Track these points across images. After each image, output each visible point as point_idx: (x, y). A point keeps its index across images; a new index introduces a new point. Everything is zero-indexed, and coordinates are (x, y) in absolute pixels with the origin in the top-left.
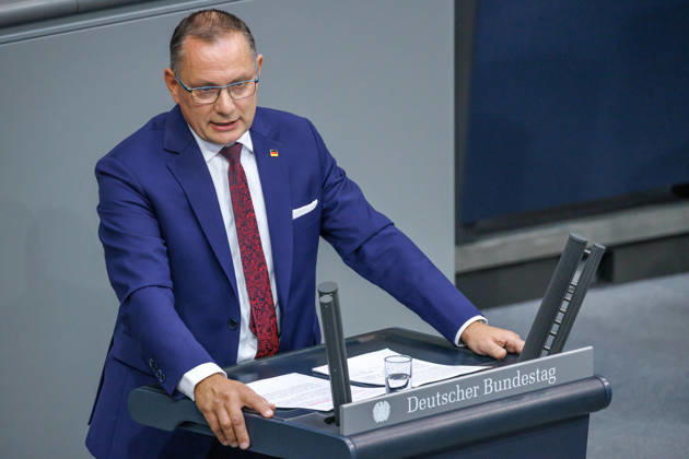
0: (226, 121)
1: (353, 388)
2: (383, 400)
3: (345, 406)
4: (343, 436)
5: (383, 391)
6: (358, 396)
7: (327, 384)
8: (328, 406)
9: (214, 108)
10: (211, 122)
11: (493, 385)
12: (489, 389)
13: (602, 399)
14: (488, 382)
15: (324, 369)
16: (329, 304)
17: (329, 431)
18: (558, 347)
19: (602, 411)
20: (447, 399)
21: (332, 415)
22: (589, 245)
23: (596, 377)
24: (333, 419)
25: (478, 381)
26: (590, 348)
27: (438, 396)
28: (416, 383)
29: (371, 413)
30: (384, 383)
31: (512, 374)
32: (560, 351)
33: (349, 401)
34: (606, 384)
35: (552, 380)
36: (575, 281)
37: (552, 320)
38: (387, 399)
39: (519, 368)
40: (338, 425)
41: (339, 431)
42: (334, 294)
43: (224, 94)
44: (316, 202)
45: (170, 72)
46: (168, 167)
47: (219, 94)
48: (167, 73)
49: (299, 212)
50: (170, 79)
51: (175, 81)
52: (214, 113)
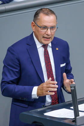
0: (48, 37)
1: (80, 112)
3: (77, 117)
8: (73, 117)
9: (45, 33)
10: (43, 37)
15: (72, 108)
16: (73, 90)
17: (74, 124)
21: (74, 120)
24: (74, 121)
33: (79, 116)
40: (76, 122)
41: (76, 124)
42: (75, 87)
43: (49, 30)
44: (65, 64)
45: (34, 23)
46: (27, 49)
47: (48, 29)
48: (32, 23)
49: (62, 65)
50: (34, 24)
51: (34, 25)
52: (45, 34)
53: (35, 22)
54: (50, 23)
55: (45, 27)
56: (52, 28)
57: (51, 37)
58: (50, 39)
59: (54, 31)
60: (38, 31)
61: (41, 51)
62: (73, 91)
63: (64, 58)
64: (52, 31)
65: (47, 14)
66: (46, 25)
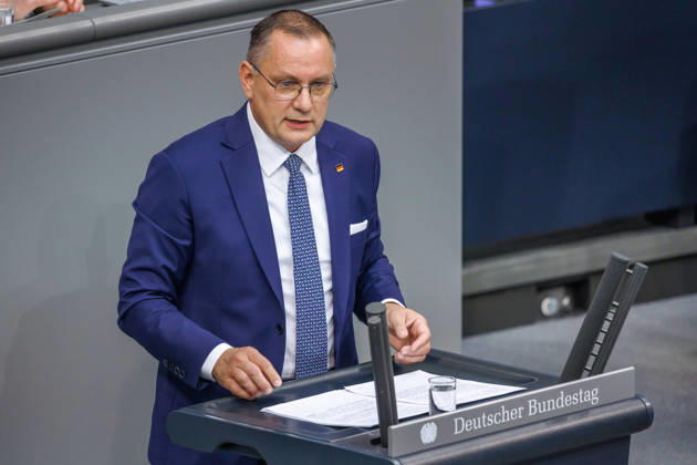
0: (302, 119)
2: (430, 421)
3: (393, 427)
4: (391, 457)
9: (292, 105)
10: (286, 119)
11: (537, 406)
12: (533, 410)
13: (642, 420)
14: (533, 403)
16: (377, 325)
17: (377, 452)
18: (599, 368)
20: (492, 420)
23: (637, 397)
24: (379, 440)
25: (523, 402)
26: (632, 368)
27: (484, 417)
29: (420, 435)
31: (555, 394)
32: (601, 372)
33: (396, 422)
34: (648, 404)
35: (595, 401)
37: (593, 341)
38: (433, 421)
39: (561, 389)
40: (386, 447)
41: (387, 454)
43: (305, 92)
44: (366, 222)
45: (248, 64)
46: (221, 163)
47: (300, 92)
48: (244, 66)
49: (356, 228)
50: (247, 72)
51: (250, 76)
52: (291, 109)
53: (251, 63)
54: (307, 64)
55: (292, 82)
58: (311, 125)
59: (324, 96)
60: (266, 97)
62: (378, 328)
63: (360, 200)
64: (316, 98)
66: (294, 74)
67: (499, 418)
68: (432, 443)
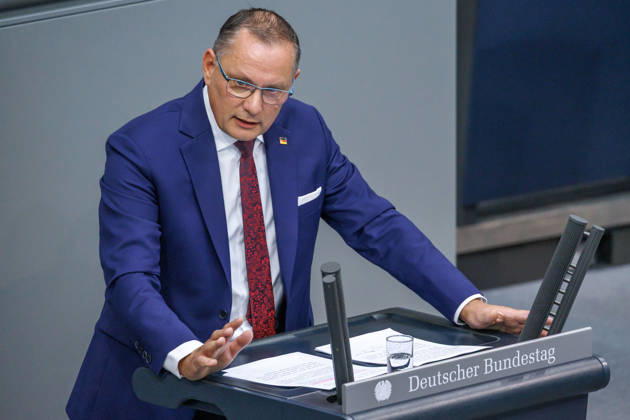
0: (249, 120)
1: (355, 367)
2: (384, 379)
3: (347, 385)
4: (345, 414)
5: (385, 370)
6: (360, 375)
7: (329, 363)
8: (331, 385)
9: (242, 103)
10: (234, 117)
11: (493, 365)
12: (489, 368)
13: (600, 379)
14: (489, 362)
15: (327, 349)
16: (332, 284)
17: (330, 409)
18: (557, 328)
19: (600, 391)
20: (448, 378)
21: (334, 393)
22: (587, 227)
23: (595, 357)
24: (335, 397)
25: (479, 361)
26: (589, 328)
27: (439, 375)
28: (417, 362)
29: (374, 392)
30: (386, 362)
31: (511, 354)
32: (559, 332)
33: (352, 380)
34: (605, 364)
35: (552, 360)
36: (574, 263)
37: (551, 302)
38: (388, 378)
39: (516, 349)
40: (340, 403)
41: (341, 410)
42: (337, 274)
43: (257, 96)
44: (319, 189)
45: (212, 53)
48: (208, 53)
49: (304, 199)
50: (210, 60)
51: (211, 64)
52: (241, 109)
53: (215, 53)
56: (269, 89)
57: (260, 123)
60: (220, 89)
61: (228, 161)
65: (264, 37)
67: (454, 376)
68: (386, 401)
